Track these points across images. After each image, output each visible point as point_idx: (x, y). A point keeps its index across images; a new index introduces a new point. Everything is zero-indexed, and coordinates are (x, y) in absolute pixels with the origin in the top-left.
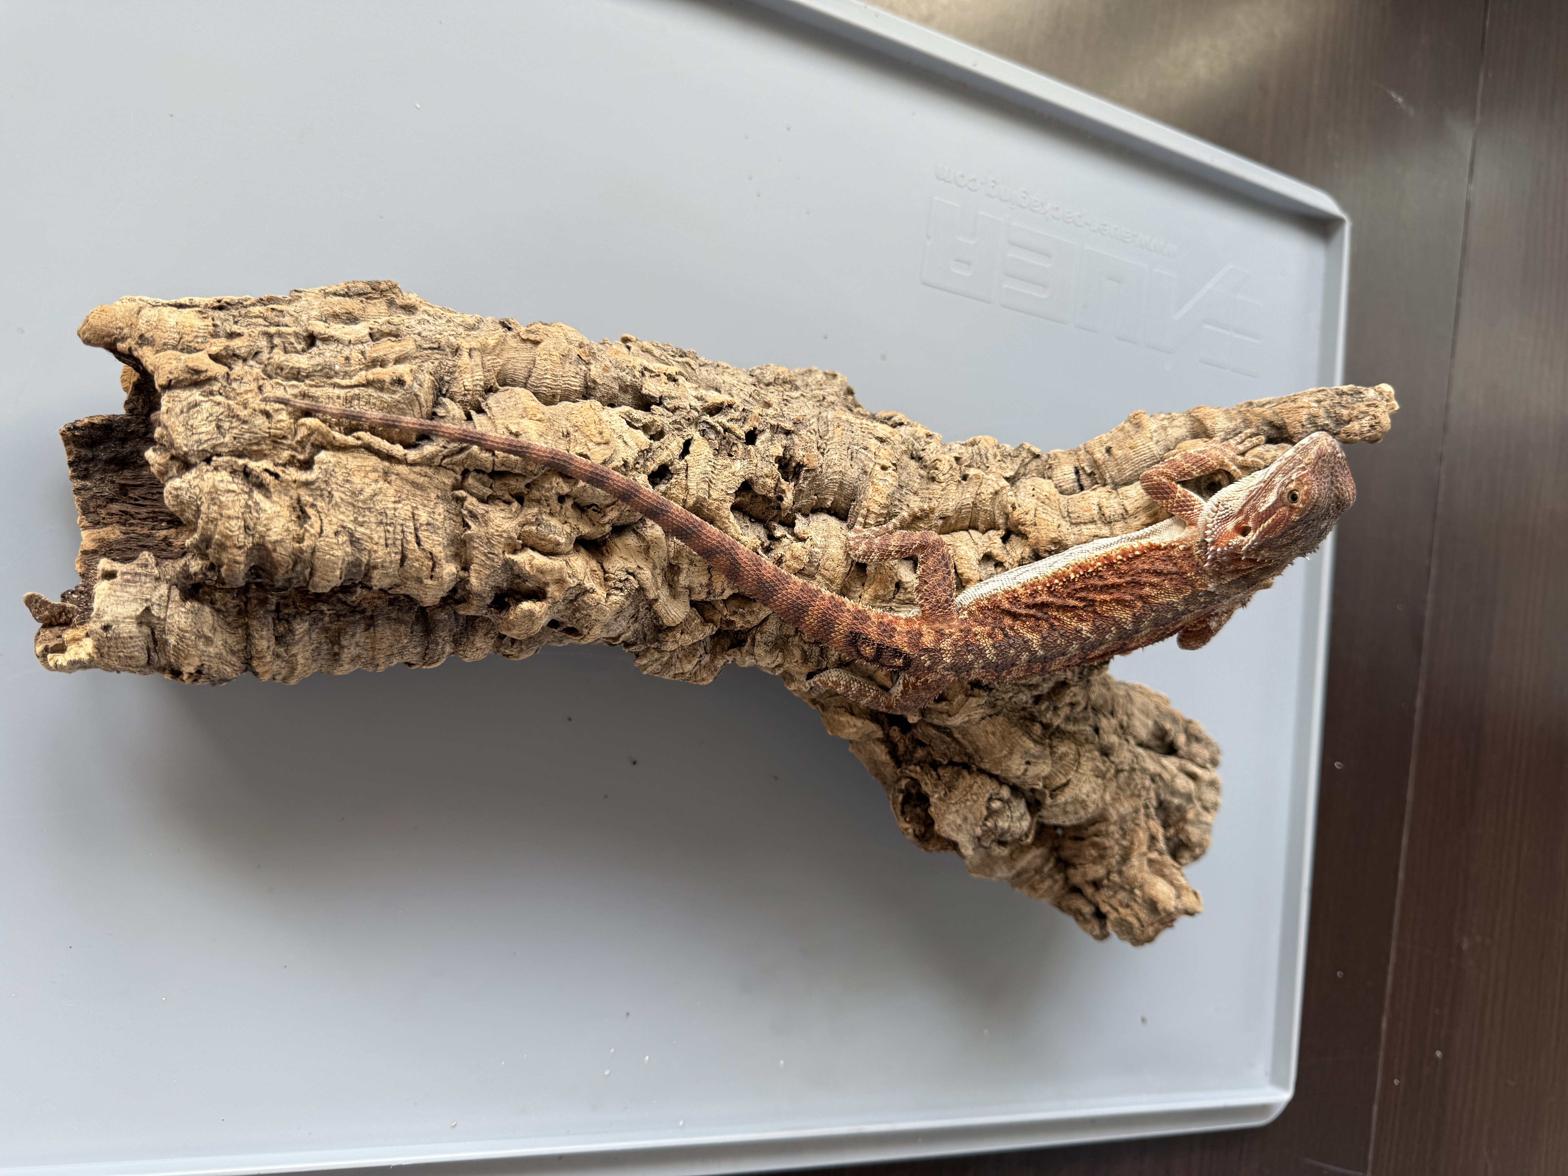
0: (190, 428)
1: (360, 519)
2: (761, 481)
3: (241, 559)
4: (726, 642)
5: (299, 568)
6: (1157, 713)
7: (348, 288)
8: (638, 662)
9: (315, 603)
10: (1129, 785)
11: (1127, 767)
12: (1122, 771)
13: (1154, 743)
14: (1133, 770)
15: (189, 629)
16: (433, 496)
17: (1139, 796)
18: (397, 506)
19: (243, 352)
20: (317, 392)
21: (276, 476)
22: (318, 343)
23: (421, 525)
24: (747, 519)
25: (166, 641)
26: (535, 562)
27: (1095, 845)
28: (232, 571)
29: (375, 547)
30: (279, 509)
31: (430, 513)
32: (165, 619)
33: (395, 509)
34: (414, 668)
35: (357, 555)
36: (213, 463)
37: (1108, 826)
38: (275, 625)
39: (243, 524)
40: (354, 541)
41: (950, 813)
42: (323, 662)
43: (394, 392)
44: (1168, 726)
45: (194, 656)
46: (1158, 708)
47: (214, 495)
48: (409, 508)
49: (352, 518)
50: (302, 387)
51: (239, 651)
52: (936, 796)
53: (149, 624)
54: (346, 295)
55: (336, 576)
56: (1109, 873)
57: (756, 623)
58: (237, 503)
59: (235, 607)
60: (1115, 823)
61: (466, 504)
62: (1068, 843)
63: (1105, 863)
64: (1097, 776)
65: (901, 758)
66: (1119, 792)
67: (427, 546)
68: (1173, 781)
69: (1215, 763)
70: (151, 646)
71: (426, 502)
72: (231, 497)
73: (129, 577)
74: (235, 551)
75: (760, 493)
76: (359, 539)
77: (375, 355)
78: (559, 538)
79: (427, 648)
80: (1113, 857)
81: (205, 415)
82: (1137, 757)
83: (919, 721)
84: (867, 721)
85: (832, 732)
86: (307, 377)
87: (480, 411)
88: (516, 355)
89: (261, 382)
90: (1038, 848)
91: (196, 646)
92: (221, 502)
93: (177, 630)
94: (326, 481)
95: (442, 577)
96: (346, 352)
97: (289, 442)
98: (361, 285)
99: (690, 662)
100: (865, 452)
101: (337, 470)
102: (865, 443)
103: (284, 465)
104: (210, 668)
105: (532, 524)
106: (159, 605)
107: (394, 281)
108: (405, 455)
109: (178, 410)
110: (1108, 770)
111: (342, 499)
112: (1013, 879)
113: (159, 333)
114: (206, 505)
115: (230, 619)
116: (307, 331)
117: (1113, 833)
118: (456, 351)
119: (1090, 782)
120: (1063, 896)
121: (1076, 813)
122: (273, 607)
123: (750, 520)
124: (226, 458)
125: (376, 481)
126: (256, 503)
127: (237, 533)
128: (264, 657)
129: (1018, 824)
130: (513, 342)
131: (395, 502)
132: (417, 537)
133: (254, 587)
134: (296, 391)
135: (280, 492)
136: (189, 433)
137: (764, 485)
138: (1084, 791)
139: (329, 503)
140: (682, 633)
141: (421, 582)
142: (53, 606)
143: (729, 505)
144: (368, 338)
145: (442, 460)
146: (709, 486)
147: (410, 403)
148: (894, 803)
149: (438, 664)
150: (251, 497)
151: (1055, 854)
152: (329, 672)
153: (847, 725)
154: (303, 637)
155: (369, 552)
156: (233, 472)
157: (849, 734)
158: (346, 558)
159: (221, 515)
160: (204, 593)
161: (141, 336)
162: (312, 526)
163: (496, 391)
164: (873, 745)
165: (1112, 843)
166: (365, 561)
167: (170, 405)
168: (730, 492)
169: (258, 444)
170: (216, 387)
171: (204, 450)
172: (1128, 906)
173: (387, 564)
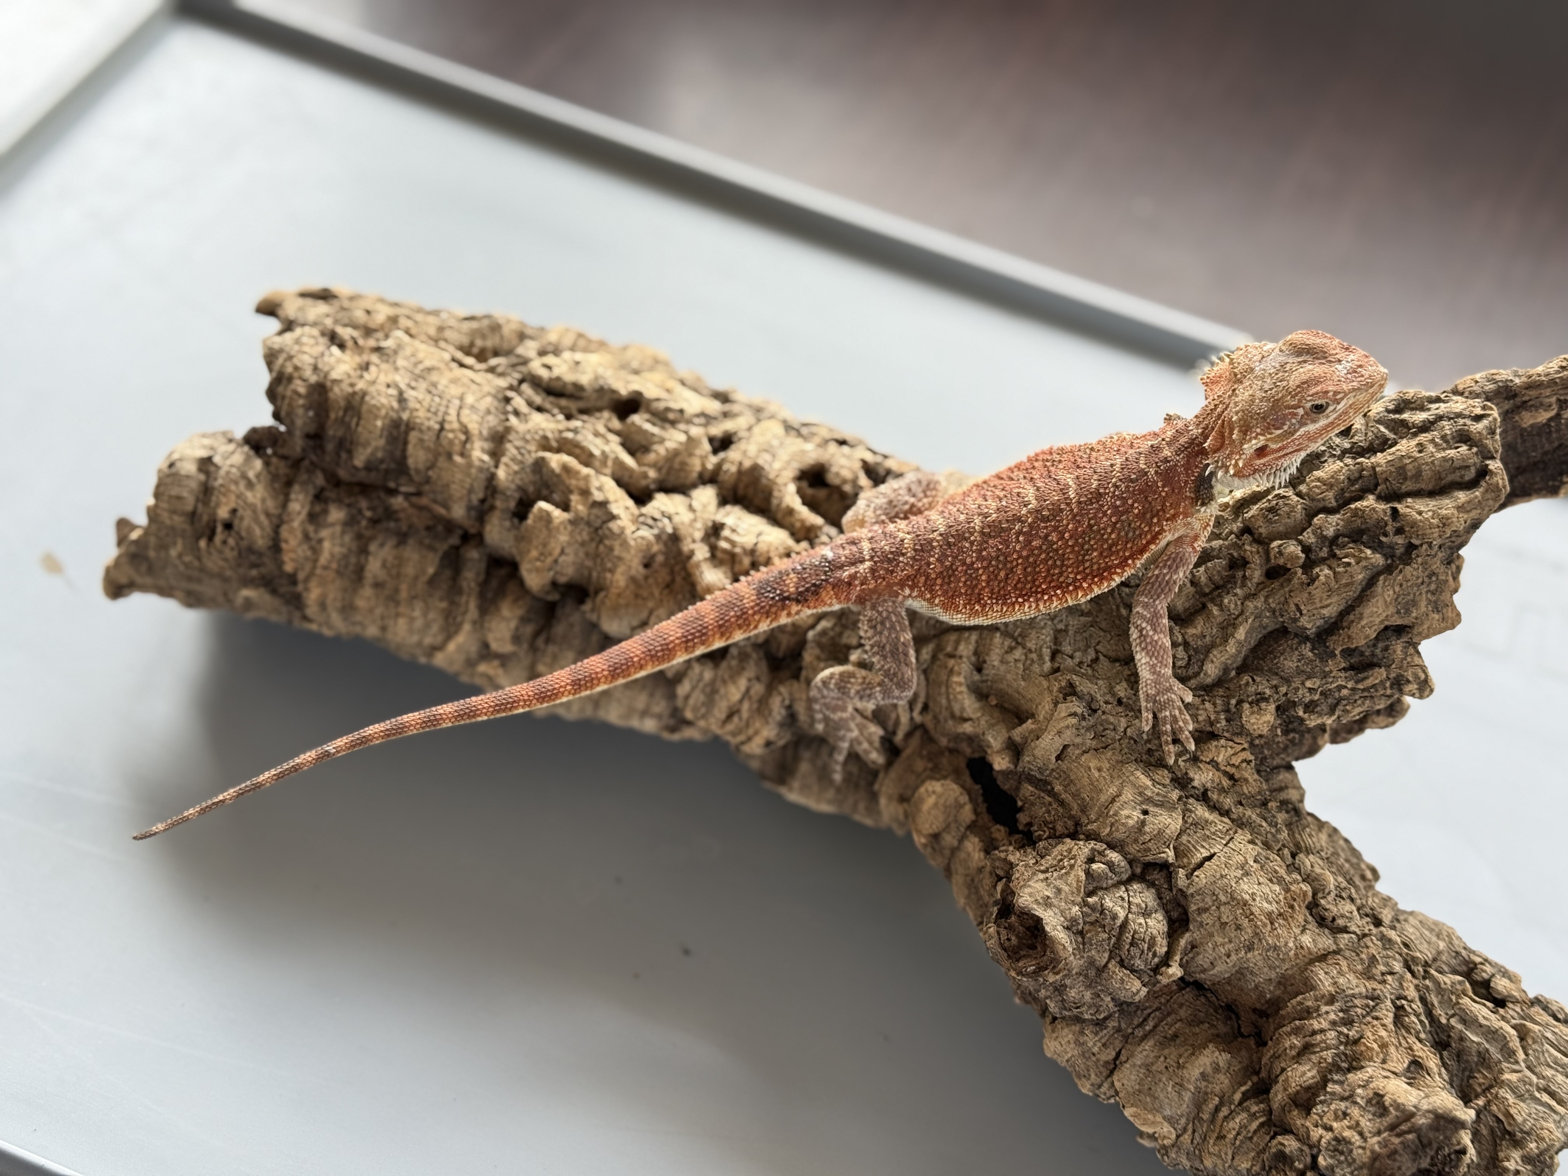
1: (413, 384)
2: (835, 471)
10: (1358, 954)
15: (235, 472)
16: (485, 390)
18: (449, 384)
23: (466, 405)
29: (418, 406)
30: (348, 359)
31: (477, 400)
32: (221, 467)
33: (447, 387)
35: (400, 414)
37: (1318, 1000)
38: (313, 500)
39: (314, 363)
40: (401, 399)
45: (232, 495)
47: (299, 338)
48: (460, 392)
49: (406, 381)
51: (272, 512)
53: (207, 473)
58: (315, 350)
59: (284, 475)
61: (513, 402)
67: (465, 419)
70: (201, 495)
71: (477, 393)
75: (832, 481)
92: (303, 342)
95: (471, 456)
104: (242, 519)
106: (221, 455)
108: (476, 364)
111: (403, 366)
115: (277, 485)
122: (318, 484)
125: (438, 361)
126: (331, 353)
127: (306, 369)
128: (292, 520)
132: (459, 413)
135: (354, 352)
137: (839, 475)
138: (1246, 888)
139: (392, 366)
141: (451, 459)
143: (790, 474)
145: (505, 369)
146: (771, 458)
150: (328, 350)
155: (412, 411)
158: (391, 411)
160: (264, 452)
162: (368, 376)
166: (405, 419)
172: (1345, 1114)
173: (424, 428)
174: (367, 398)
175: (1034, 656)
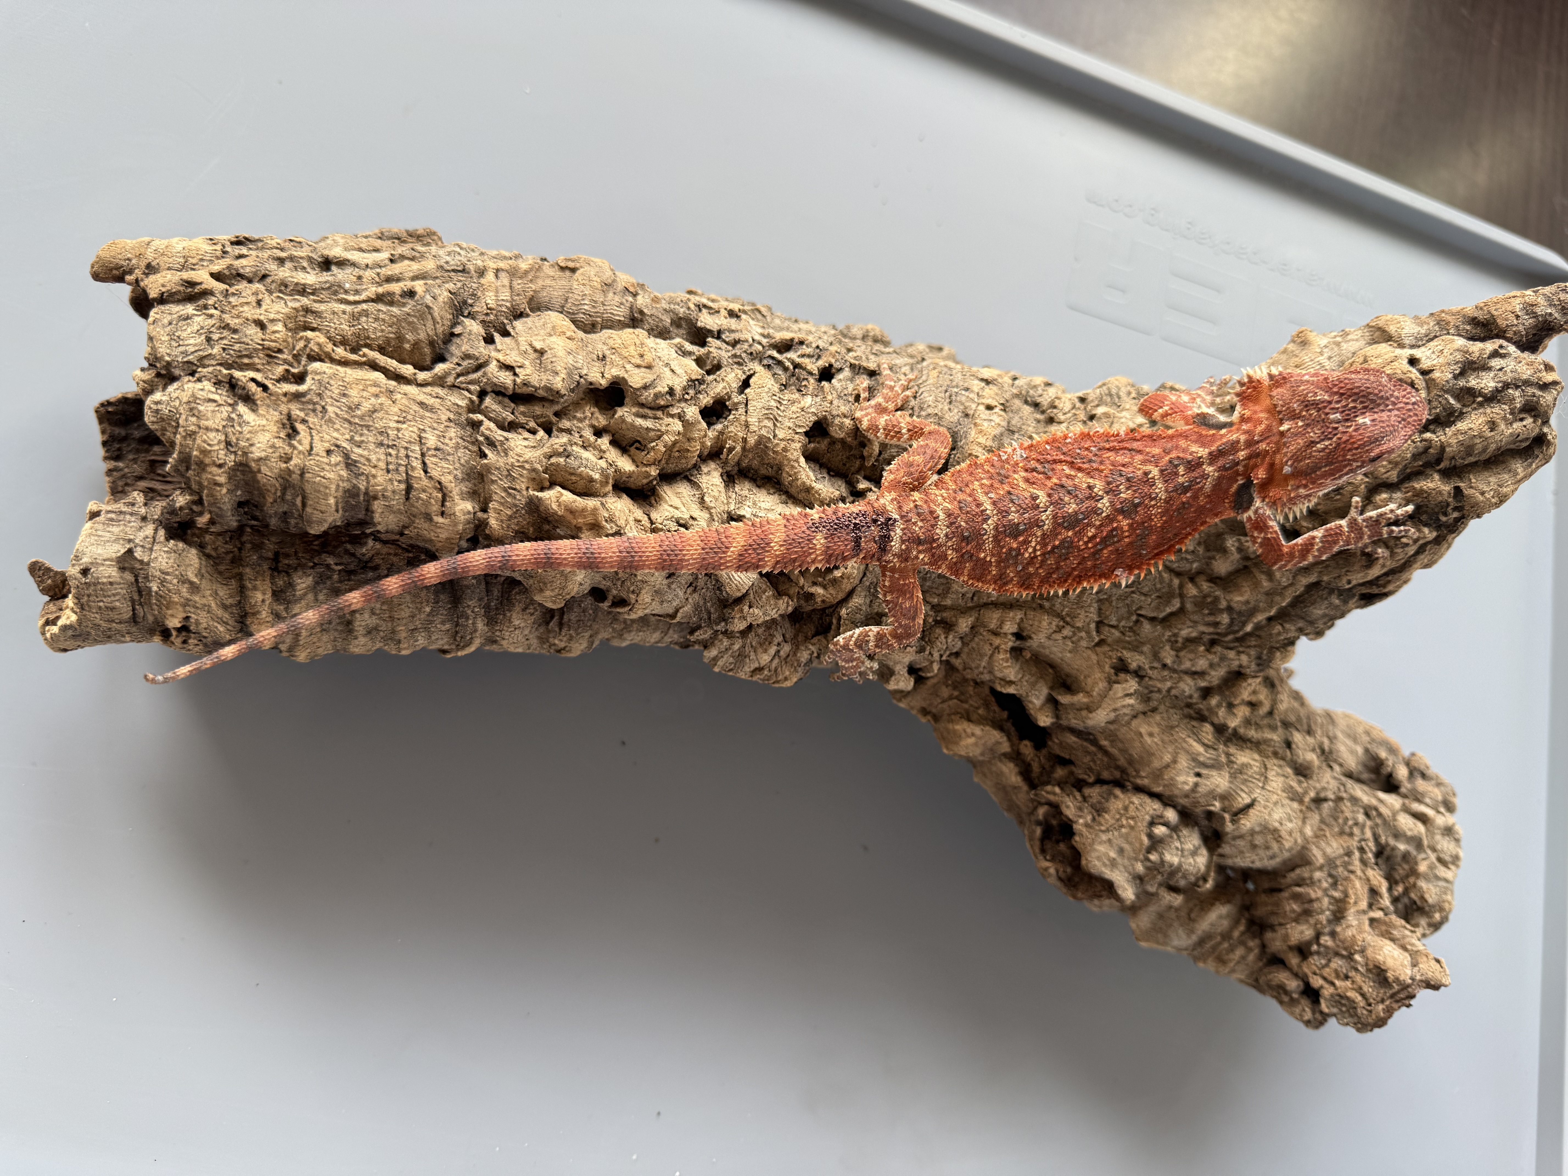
0: (174, 338)
1: (357, 438)
2: (837, 421)
3: (222, 479)
4: (810, 629)
5: (288, 497)
6: (1368, 739)
7: (382, 233)
8: (706, 653)
9: (319, 553)
10: (1336, 819)
11: (1331, 796)
12: (1325, 800)
13: (1365, 776)
14: (1340, 799)
15: (170, 570)
16: (444, 418)
17: (1351, 835)
18: (400, 425)
19: (247, 271)
20: (321, 307)
21: (265, 388)
22: (334, 268)
23: (429, 449)
24: (824, 471)
25: (150, 589)
26: (564, 498)
27: (1297, 897)
28: (212, 496)
29: (374, 471)
30: (264, 422)
31: (439, 436)
32: (148, 564)
33: (398, 430)
34: (448, 656)
35: (354, 481)
36: (197, 375)
37: (1311, 871)
38: (272, 577)
39: (223, 438)
40: (350, 464)
41: (1100, 843)
42: (336, 634)
43: (404, 305)
44: (1383, 754)
45: (177, 603)
46: (1367, 733)
47: (193, 405)
48: (415, 429)
49: (348, 437)
50: (305, 301)
51: (231, 605)
52: (1081, 821)
53: (132, 570)
54: (380, 238)
55: (329, 505)
56: (1318, 936)
57: (841, 596)
58: (219, 415)
59: (227, 553)
60: (1321, 868)
61: (482, 428)
62: (1263, 898)
63: (1312, 921)
64: (1292, 800)
65: (1036, 781)
66: (1324, 827)
67: (434, 473)
68: (1395, 820)
69: (1450, 807)
70: (136, 597)
71: (435, 425)
72: (211, 406)
73: (113, 516)
74: (215, 470)
75: (837, 436)
76: (356, 461)
77: (390, 273)
78: (591, 473)
79: (457, 625)
80: (1322, 912)
81: (196, 328)
82: (1344, 785)
83: (1053, 724)
84: (988, 728)
85: (948, 749)
86: (313, 294)
87: (505, 334)
88: (553, 283)
89: (260, 297)
90: (1223, 904)
91: (178, 592)
92: (199, 411)
93: (158, 573)
94: (319, 394)
95: (454, 514)
96: (361, 273)
97: (285, 356)
98: (396, 230)
99: (765, 651)
100: (967, 394)
101: (332, 382)
102: (966, 385)
103: (278, 381)
104: (197, 623)
105: (559, 455)
106: (142, 546)
107: (434, 229)
108: (415, 374)
109: (166, 321)
110: (1306, 793)
111: (337, 414)
112: (1194, 949)
113: (166, 259)
114: (184, 417)
115: (222, 568)
116: (323, 256)
117: (1320, 881)
118: (481, 273)
119: (1283, 806)
120: (1261, 969)
121: (1267, 848)
122: (270, 555)
123: (828, 473)
124: (210, 369)
125: (377, 396)
126: (240, 416)
127: (216, 448)
128: (258, 612)
129: (1191, 860)
130: (551, 272)
131: (398, 422)
132: (424, 463)
133: (249, 530)
134: (297, 305)
135: (268, 406)
136: (174, 344)
137: (841, 426)
138: (1276, 816)
139: (323, 418)
140: (750, 607)
141: (431, 520)
142: (57, 573)
143: (798, 445)
144: (387, 262)
145: (456, 378)
146: (775, 425)
147: (422, 317)
148: (1031, 839)
149: (472, 649)
150: (234, 410)
151: (1247, 915)
152: (345, 650)
153: (963, 735)
154: (305, 594)
155: (367, 476)
156: (218, 383)
157: (967, 747)
158: (341, 484)
159: (200, 427)
160: (194, 535)
161: (149, 266)
162: (300, 442)
163: (528, 316)
164: (999, 764)
165: (1320, 893)
166: (362, 488)
167: (157, 316)
168: (799, 430)
169: (249, 357)
170: (211, 301)
171: (188, 362)
172: (1347, 977)
173: (389, 494)
174: (307, 475)
175: (1083, 634)
